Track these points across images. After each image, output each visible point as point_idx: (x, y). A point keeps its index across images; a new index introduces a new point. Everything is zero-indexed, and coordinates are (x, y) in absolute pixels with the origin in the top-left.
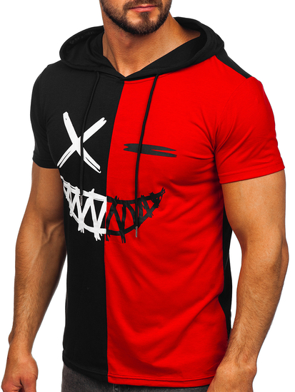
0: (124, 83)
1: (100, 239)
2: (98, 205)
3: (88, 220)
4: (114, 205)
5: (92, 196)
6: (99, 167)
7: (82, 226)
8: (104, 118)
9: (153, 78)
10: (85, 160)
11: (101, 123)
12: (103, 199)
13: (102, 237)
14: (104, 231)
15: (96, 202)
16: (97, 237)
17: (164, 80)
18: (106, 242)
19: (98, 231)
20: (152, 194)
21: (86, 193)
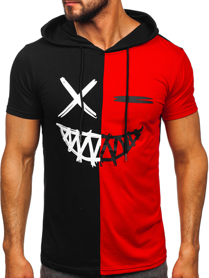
0: (104, 54)
1: (95, 165)
2: (94, 141)
3: (86, 153)
4: (107, 140)
5: (89, 135)
6: (95, 114)
7: (80, 158)
8: (95, 80)
9: (126, 50)
10: (85, 110)
11: (93, 83)
12: (99, 136)
13: (97, 164)
14: (99, 160)
15: (93, 139)
16: (93, 164)
17: (133, 51)
18: (100, 168)
19: (94, 160)
20: (136, 130)
21: (84, 134)
